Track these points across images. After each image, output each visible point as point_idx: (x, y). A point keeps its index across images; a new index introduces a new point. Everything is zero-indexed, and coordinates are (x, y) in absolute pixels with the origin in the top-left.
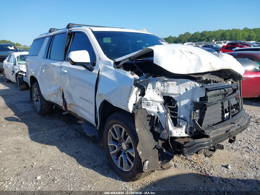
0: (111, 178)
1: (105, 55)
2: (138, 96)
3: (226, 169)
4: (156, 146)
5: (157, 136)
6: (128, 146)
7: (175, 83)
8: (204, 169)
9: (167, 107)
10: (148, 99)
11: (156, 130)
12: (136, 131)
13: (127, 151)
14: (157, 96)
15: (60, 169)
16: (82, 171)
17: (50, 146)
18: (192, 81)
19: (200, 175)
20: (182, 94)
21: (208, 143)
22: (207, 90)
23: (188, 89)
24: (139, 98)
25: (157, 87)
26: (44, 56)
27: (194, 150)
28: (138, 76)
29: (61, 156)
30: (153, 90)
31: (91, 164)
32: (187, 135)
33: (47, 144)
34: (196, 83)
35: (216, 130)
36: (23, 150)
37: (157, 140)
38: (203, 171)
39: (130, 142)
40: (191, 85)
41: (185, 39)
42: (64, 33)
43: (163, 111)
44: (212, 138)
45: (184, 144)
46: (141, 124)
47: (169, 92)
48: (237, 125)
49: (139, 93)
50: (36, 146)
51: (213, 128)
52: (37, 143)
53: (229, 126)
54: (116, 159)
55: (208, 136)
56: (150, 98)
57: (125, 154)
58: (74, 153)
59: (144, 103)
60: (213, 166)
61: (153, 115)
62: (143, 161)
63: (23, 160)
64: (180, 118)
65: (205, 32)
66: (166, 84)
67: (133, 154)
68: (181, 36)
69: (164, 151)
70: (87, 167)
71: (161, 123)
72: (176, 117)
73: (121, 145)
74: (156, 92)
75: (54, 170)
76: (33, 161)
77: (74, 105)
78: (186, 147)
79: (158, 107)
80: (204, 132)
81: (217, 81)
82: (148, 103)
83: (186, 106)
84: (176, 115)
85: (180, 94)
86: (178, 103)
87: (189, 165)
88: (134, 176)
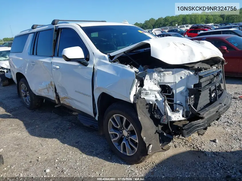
0: (116, 163)
1: (98, 50)
2: (137, 87)
3: (214, 143)
4: (157, 131)
5: (157, 122)
6: (130, 133)
7: (171, 72)
8: (196, 145)
9: (163, 95)
10: (147, 89)
11: (156, 116)
12: (139, 120)
13: (129, 137)
14: (154, 85)
15: (66, 160)
16: (87, 159)
17: (49, 139)
18: (186, 70)
19: (194, 151)
20: (177, 82)
21: (204, 124)
22: (201, 77)
23: (183, 78)
24: (138, 88)
25: (154, 77)
26: (29, 52)
27: (192, 131)
28: (137, 69)
29: (62, 148)
30: (150, 80)
31: (93, 152)
32: (184, 118)
33: (46, 137)
34: (190, 72)
35: (208, 111)
36: (24, 146)
37: (157, 126)
38: (195, 147)
39: (132, 130)
40: (185, 73)
41: (150, 24)
42: (51, 29)
43: (161, 99)
44: (206, 119)
45: (183, 127)
46: (142, 112)
47: (165, 82)
48: (223, 105)
49: (139, 85)
50: (36, 140)
51: (206, 110)
52: (36, 137)
53: (218, 107)
54: (118, 145)
55: (202, 117)
56: (149, 88)
57: (127, 140)
58: (75, 144)
59: (143, 93)
60: (203, 142)
61: (152, 103)
62: (147, 146)
63: (27, 156)
64: (176, 104)
65: (168, 17)
66: (162, 74)
67: (136, 140)
68: (146, 22)
69: (165, 134)
70: (91, 155)
71: (159, 110)
72: (173, 103)
73: (122, 132)
74: (153, 82)
75: (60, 161)
76: (37, 155)
77: (69, 99)
78: (185, 129)
79: (155, 95)
80: (200, 114)
81: (206, 68)
82: (146, 92)
83: (181, 93)
84: (173, 101)
85: (176, 82)
86: (174, 91)
87: (182, 143)
88: (139, 159)
